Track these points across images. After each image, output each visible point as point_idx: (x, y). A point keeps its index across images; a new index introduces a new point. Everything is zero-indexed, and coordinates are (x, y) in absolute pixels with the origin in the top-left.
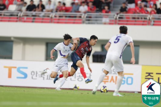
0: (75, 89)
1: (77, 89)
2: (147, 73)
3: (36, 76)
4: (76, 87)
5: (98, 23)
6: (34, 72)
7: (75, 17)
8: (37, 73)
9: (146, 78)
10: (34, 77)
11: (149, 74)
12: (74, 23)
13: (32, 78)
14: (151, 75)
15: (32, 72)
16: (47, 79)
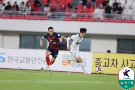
0: (42, 70)
1: (43, 70)
2: (97, 58)
3: (12, 60)
4: (42, 69)
5: (60, 20)
6: (10, 57)
7: (42, 15)
8: (12, 58)
9: (96, 62)
10: (11, 61)
11: (98, 59)
12: (41, 20)
13: (9, 61)
14: (100, 60)
15: (9, 57)
16: (21, 62)
